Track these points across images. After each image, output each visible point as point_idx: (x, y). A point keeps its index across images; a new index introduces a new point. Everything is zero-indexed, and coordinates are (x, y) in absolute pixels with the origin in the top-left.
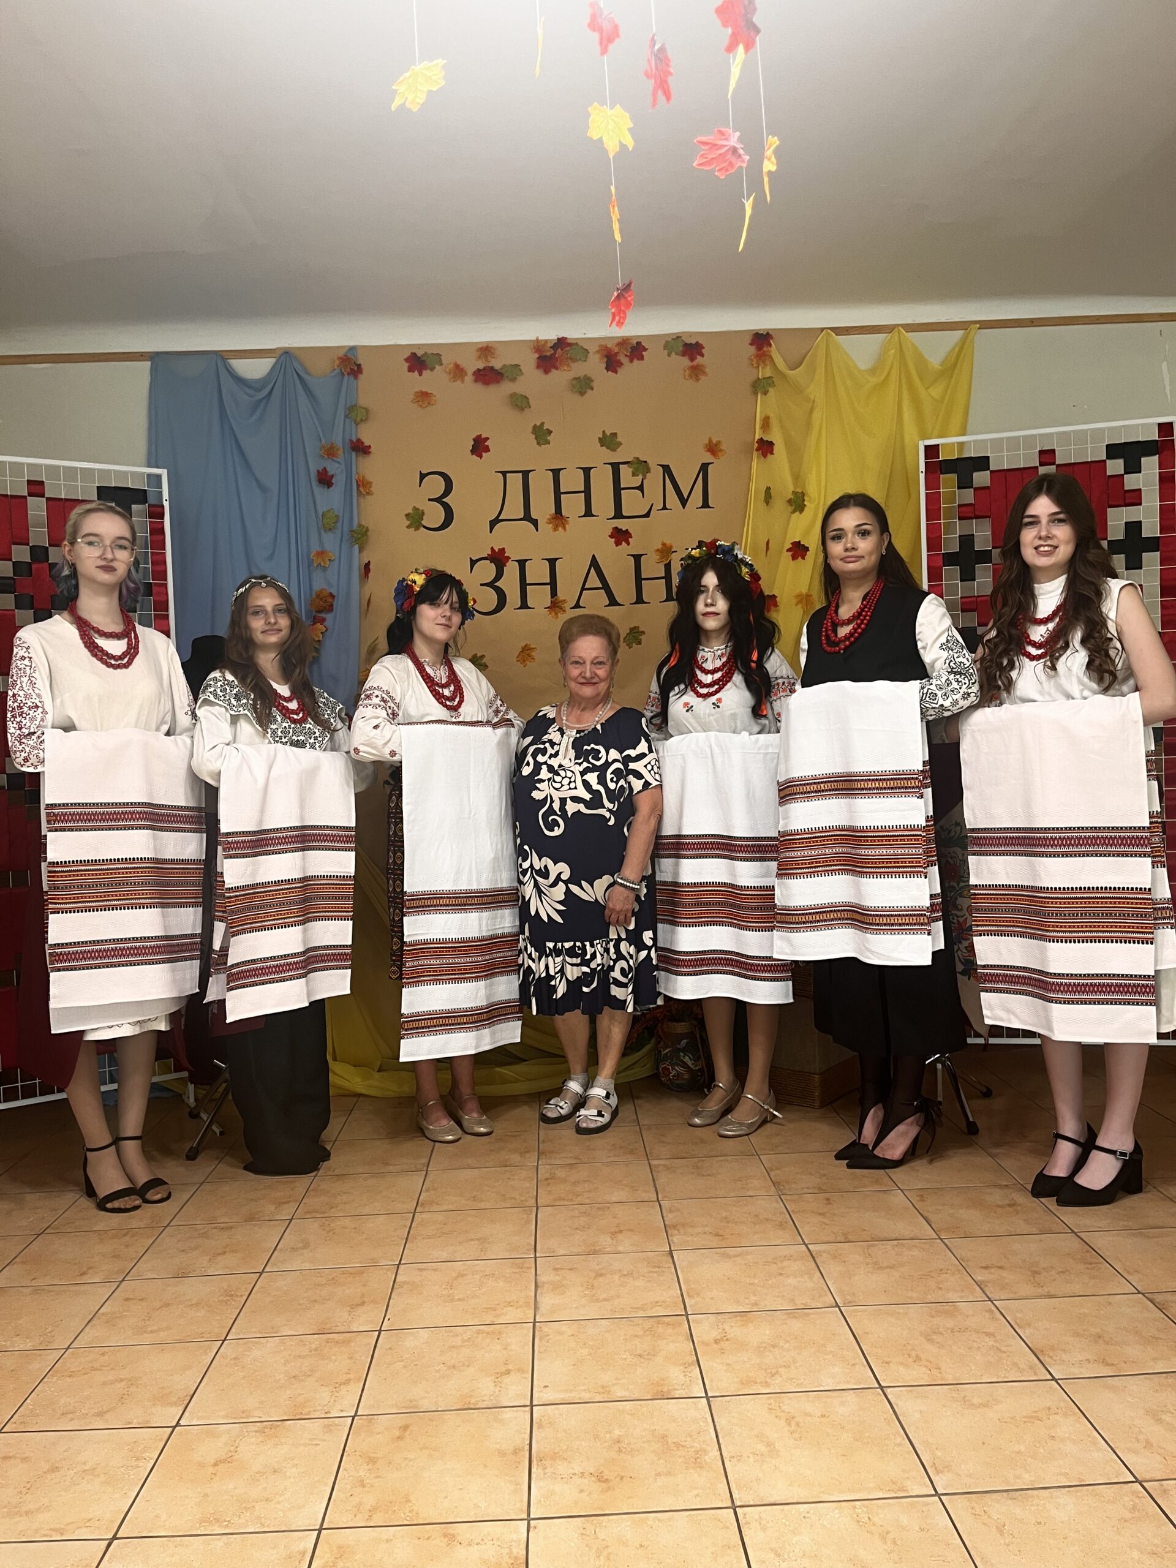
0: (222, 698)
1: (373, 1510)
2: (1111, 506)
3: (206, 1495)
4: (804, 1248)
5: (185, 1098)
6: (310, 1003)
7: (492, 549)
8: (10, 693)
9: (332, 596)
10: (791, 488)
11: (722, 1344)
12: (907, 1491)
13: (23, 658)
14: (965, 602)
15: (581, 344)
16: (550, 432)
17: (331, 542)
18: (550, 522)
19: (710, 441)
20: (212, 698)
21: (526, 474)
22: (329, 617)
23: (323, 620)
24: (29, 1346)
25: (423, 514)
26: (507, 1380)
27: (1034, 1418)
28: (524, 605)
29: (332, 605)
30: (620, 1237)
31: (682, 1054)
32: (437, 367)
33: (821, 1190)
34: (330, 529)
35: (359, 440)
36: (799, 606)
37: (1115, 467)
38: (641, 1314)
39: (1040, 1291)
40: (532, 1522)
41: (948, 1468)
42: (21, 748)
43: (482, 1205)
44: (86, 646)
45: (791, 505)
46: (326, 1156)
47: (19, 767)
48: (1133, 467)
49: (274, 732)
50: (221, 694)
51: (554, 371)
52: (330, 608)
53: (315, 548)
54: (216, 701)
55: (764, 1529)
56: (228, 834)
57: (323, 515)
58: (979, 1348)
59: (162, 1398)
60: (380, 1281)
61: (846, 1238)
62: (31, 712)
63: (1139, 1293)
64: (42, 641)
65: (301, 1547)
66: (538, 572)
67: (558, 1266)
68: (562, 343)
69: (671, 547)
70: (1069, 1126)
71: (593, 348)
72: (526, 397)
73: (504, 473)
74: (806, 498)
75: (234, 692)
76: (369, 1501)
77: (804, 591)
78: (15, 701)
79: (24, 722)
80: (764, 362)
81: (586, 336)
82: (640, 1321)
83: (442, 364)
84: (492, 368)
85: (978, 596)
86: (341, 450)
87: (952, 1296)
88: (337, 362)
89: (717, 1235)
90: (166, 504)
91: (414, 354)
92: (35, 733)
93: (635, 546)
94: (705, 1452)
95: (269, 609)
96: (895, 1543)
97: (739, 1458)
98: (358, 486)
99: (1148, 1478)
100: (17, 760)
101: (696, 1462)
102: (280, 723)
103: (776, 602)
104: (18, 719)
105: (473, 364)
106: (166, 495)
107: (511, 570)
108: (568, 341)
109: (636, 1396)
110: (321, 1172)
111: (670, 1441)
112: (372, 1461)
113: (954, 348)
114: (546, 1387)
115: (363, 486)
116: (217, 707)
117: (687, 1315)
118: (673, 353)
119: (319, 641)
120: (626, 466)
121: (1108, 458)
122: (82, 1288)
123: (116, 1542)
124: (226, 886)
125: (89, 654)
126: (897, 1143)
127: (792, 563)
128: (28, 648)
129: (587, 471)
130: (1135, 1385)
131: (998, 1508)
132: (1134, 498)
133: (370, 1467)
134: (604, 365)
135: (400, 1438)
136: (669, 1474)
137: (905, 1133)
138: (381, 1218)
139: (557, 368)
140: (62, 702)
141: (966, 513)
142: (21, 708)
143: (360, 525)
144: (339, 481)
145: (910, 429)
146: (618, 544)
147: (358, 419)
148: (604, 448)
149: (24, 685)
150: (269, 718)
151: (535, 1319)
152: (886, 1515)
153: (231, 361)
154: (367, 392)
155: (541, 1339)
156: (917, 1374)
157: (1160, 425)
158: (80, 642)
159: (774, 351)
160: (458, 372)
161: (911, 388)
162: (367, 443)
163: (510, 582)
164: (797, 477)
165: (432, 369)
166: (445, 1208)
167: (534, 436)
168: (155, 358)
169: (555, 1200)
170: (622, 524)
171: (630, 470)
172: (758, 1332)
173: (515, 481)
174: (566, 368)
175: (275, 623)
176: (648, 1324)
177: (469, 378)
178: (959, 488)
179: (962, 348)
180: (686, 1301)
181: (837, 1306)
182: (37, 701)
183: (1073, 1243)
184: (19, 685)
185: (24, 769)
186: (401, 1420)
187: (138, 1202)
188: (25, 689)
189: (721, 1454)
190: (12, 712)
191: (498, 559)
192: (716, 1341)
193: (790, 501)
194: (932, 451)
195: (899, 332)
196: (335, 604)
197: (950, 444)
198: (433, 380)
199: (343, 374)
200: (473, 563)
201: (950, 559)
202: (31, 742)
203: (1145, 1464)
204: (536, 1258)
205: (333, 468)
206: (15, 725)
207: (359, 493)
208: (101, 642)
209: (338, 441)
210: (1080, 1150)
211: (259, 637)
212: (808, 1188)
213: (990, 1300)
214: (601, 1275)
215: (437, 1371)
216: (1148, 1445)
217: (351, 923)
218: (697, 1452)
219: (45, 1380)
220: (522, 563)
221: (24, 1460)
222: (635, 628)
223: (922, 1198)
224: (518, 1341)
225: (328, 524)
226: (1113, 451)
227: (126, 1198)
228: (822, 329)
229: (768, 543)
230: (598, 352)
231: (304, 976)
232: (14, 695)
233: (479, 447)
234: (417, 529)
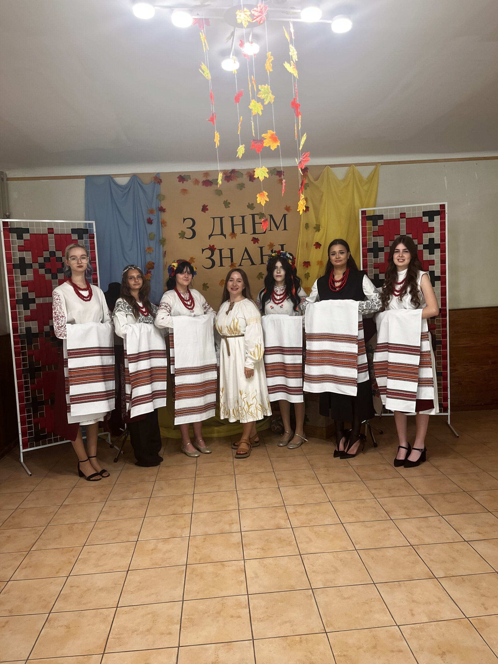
0: (124, 309)
1: (200, 559)
2: (424, 233)
3: (152, 558)
4: (320, 485)
5: (107, 441)
6: (154, 410)
7: (210, 245)
8: (54, 311)
9: (154, 264)
10: (315, 223)
11: (296, 514)
12: (348, 549)
13: (57, 299)
14: (375, 265)
15: (240, 171)
16: (229, 203)
17: (152, 244)
18: (230, 235)
19: (287, 206)
20: (121, 309)
21: (221, 218)
22: (152, 271)
23: (150, 272)
24: (84, 521)
25: (185, 233)
26: (233, 526)
27: (384, 530)
28: (221, 265)
29: (153, 267)
30: (263, 483)
31: (279, 422)
32: (189, 180)
33: (326, 467)
34: (152, 240)
35: (161, 207)
36: (318, 265)
37: (426, 219)
38: (271, 506)
39: (391, 495)
40: (245, 561)
41: (359, 543)
42: (59, 331)
43: (217, 475)
44: (76, 294)
45: (315, 229)
46: (161, 460)
47: (58, 337)
48: (432, 220)
49: (140, 320)
50: (123, 307)
51: (230, 181)
52: (153, 268)
53: (147, 246)
54: (122, 310)
55: (309, 559)
56: (129, 355)
57: (149, 234)
58: (371, 512)
59: (131, 533)
60: (189, 499)
61: (333, 482)
62: (61, 318)
63: (420, 495)
64: (64, 293)
65: (182, 569)
66: (226, 253)
67: (244, 493)
68: (233, 171)
69: (273, 244)
70: (404, 444)
71: (245, 173)
72: (221, 191)
73: (214, 218)
74: (320, 227)
75: (127, 306)
76: (199, 557)
77: (320, 260)
78: (56, 314)
79: (59, 322)
80: (305, 178)
81: (242, 168)
82: (271, 508)
83: (190, 179)
84: (208, 180)
85: (379, 263)
86: (155, 211)
87: (365, 498)
88: (153, 179)
89: (293, 482)
90: (95, 234)
91: (181, 176)
92: (63, 326)
93: (260, 244)
94: (292, 542)
95: (136, 277)
96: (344, 562)
97: (301, 543)
98: (162, 224)
99: (414, 544)
100: (57, 335)
101: (290, 544)
102: (142, 317)
103: (310, 264)
104: (57, 321)
105: (202, 179)
106: (95, 230)
107: (217, 253)
108: (236, 170)
109: (271, 528)
110: (161, 465)
111: (282, 539)
112: (197, 547)
113: (372, 173)
114: (245, 527)
115: (164, 223)
116: (122, 312)
117: (285, 506)
118: (273, 175)
119: (149, 280)
120: (257, 215)
121: (423, 216)
122: (95, 504)
123: (129, 571)
124: (130, 373)
125: (77, 296)
126: (353, 450)
127: (315, 250)
128: (59, 296)
129: (243, 217)
130: (414, 521)
131: (372, 553)
132: (432, 230)
133: (197, 549)
134: (249, 179)
135: (204, 541)
136: (282, 547)
137: (356, 445)
138: (185, 480)
139: (232, 180)
140: (71, 313)
141: (376, 234)
142: (58, 317)
143: (163, 238)
144: (155, 222)
145: (357, 203)
146: (254, 243)
147: (161, 199)
148: (249, 209)
149: (58, 309)
150: (138, 315)
151: (239, 508)
152: (341, 555)
153: (114, 178)
154: (163, 189)
155: (241, 514)
156: (352, 519)
157: (440, 205)
158: (74, 292)
159: (309, 174)
160: (197, 182)
161: (358, 187)
162: (164, 208)
163: (216, 257)
164: (317, 219)
165: (187, 181)
166: (204, 476)
167: (224, 205)
168: (87, 177)
169: (240, 472)
170: (255, 236)
171: (259, 217)
172: (307, 510)
173: (218, 221)
174: (235, 180)
175: (138, 282)
176: (273, 509)
177: (201, 184)
178: (373, 226)
179: (375, 172)
180: (284, 502)
181: (330, 501)
182: (63, 315)
183: (402, 481)
184: (57, 309)
185: (60, 338)
186: (204, 537)
187: (101, 477)
188: (59, 310)
189: (296, 542)
190: (55, 318)
191: (212, 249)
192: (294, 513)
193: (315, 228)
194: (364, 213)
195: (353, 166)
196: (154, 266)
197: (370, 210)
198: (188, 185)
199: (155, 183)
200: (203, 250)
201: (370, 250)
202: (62, 329)
203: (413, 541)
204: (237, 491)
205: (153, 217)
206: (56, 323)
207: (162, 226)
208: (81, 292)
209: (154, 207)
210: (407, 450)
211: (133, 287)
212: (322, 466)
213: (375, 498)
214: (258, 495)
215: (212, 524)
216: (416, 536)
217: (166, 382)
218: (289, 542)
219: (93, 531)
220: (220, 250)
221: (95, 552)
222: (261, 273)
223: (358, 468)
224: (235, 515)
225: (151, 237)
226: (425, 214)
227: (97, 476)
228: (326, 165)
229: (307, 243)
230: (246, 174)
231: (152, 401)
232: (55, 312)
233: (205, 209)
234: (183, 238)
